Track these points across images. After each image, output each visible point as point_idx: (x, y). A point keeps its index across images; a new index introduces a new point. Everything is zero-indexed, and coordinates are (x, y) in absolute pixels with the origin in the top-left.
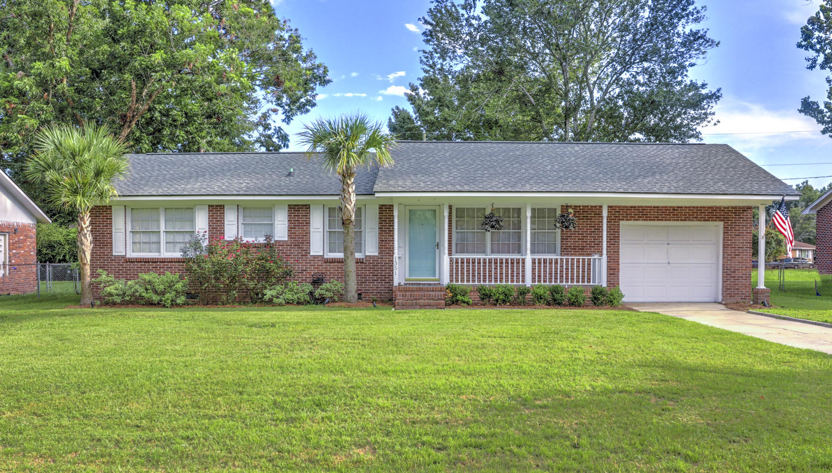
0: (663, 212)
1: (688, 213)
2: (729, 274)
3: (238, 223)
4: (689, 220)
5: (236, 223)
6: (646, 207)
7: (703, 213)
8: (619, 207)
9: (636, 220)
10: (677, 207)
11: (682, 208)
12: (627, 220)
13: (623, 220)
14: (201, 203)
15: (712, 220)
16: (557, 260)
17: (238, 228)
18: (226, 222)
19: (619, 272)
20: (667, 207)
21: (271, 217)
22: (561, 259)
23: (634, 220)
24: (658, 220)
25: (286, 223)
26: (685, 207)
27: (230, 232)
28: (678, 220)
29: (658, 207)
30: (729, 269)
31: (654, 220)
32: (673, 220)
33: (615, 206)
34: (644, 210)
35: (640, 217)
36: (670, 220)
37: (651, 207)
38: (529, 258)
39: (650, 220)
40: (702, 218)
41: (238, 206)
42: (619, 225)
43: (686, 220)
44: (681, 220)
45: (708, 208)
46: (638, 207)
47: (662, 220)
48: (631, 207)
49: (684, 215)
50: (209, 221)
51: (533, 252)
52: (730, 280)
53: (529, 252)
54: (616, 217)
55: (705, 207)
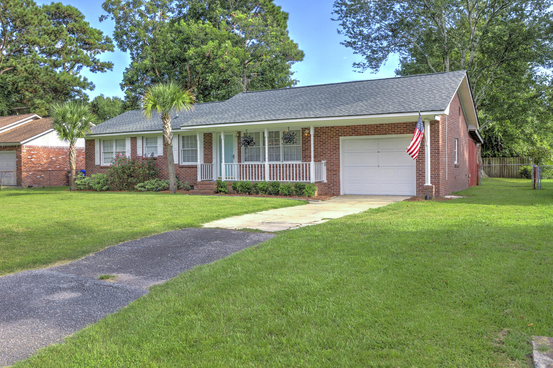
0: (369, 129)
1: (388, 128)
2: (421, 175)
3: (143, 147)
4: (388, 134)
5: (141, 146)
6: (357, 126)
7: (399, 128)
8: (338, 127)
9: (350, 135)
10: (380, 125)
11: (383, 125)
12: (344, 136)
13: (341, 136)
14: (127, 136)
15: (406, 133)
16: (299, 165)
17: (143, 149)
18: (138, 147)
19: (339, 173)
20: (372, 125)
21: (156, 142)
22: (302, 164)
23: (349, 136)
24: (366, 135)
25: (162, 146)
26: (386, 124)
27: (139, 153)
28: (381, 134)
29: (365, 125)
30: (421, 171)
31: (363, 135)
32: (377, 134)
33: (336, 127)
34: (356, 128)
35: (353, 133)
36: (374, 134)
37: (360, 126)
38: (267, 163)
39: (360, 135)
40: (399, 131)
41: (143, 137)
42: (339, 139)
43: (386, 134)
44: (383, 134)
45: (403, 124)
46: (352, 126)
47: (368, 135)
48: (347, 126)
49: (384, 130)
50: (131, 146)
51: (270, 160)
52: (421, 178)
53: (267, 160)
54: (337, 134)
55: (401, 124)
